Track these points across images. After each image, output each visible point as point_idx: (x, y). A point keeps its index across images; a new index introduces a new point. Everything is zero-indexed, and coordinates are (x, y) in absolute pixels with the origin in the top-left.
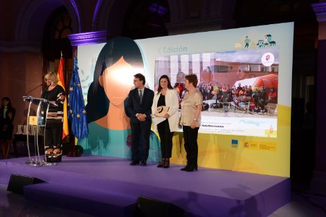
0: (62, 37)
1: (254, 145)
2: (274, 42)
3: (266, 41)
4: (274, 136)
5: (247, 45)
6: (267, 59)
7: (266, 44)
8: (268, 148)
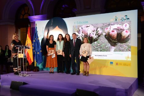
0: (24, 18)
1: (121, 64)
2: (128, 19)
3: (125, 18)
4: (130, 59)
5: (116, 20)
6: (126, 26)
7: (125, 19)
8: (127, 65)
